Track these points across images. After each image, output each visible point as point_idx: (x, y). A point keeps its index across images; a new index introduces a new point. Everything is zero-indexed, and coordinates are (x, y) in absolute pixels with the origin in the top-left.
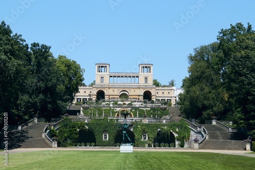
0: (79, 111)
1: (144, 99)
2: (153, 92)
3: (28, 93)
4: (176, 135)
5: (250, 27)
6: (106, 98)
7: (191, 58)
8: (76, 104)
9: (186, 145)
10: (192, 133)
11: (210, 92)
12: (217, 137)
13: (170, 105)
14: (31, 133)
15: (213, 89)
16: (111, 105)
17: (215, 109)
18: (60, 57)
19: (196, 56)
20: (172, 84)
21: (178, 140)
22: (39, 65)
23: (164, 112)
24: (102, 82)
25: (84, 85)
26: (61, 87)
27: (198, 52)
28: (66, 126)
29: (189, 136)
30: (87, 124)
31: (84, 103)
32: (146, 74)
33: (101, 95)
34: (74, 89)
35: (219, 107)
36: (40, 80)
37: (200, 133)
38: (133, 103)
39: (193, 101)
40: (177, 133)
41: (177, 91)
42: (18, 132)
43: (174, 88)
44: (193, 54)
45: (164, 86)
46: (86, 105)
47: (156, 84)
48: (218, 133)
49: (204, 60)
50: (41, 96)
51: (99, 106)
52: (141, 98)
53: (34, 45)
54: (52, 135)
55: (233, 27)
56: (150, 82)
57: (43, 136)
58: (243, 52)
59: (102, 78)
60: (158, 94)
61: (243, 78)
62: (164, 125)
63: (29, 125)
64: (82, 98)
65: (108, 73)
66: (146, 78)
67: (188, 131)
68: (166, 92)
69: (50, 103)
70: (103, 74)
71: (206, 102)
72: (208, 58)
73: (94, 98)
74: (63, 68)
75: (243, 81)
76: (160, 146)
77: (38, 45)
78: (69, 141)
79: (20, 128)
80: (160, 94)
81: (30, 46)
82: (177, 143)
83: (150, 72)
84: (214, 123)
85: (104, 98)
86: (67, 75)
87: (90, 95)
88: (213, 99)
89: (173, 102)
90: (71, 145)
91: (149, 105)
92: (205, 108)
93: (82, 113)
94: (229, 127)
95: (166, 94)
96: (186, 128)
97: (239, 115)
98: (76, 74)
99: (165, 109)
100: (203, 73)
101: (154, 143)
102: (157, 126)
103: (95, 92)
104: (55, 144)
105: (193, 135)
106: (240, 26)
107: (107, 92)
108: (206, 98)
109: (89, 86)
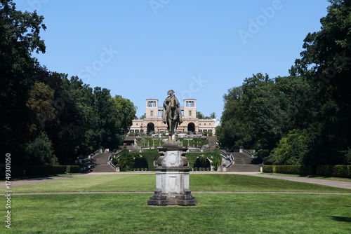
0: (133, 142)
1: (189, 130)
2: (196, 124)
3: (92, 128)
4: (211, 161)
5: (267, 76)
6: (156, 130)
7: (226, 97)
8: (130, 135)
9: (219, 169)
10: (223, 159)
11: (241, 126)
12: (241, 163)
13: (211, 135)
14: (98, 161)
15: (243, 123)
16: (160, 137)
17: (244, 139)
18: (117, 97)
19: (229, 96)
20: (213, 117)
21: (213, 165)
22: (101, 105)
23: (204, 141)
24: (152, 115)
25: (136, 118)
26: (118, 123)
27: (231, 92)
28: (124, 155)
29: (221, 162)
30: (141, 154)
31: (137, 135)
32: (190, 108)
33: (151, 127)
34: (128, 123)
35: (248, 138)
36: (102, 117)
37: (229, 159)
38: (179, 135)
39: (227, 133)
40: (212, 159)
41: (217, 123)
42: (89, 160)
43: (214, 120)
44: (227, 94)
45: (206, 118)
46: (138, 137)
47: (200, 116)
48: (243, 159)
49: (236, 99)
50: (103, 130)
51: (149, 137)
52: (186, 130)
53: (97, 88)
54: (115, 163)
55: (255, 77)
56: (194, 115)
57: (109, 163)
58: (258, 99)
59: (152, 111)
60: (200, 125)
61: (258, 118)
62: (202, 154)
63: (96, 154)
64: (134, 129)
65: (157, 107)
66: (190, 111)
67: (220, 158)
68: (207, 124)
69: (110, 136)
70: (152, 108)
71: (237, 134)
72: (239, 98)
73: (145, 130)
74: (119, 106)
75: (258, 121)
76: (198, 170)
77: (100, 89)
78: (127, 167)
79: (89, 157)
80: (202, 125)
81: (93, 90)
82: (212, 167)
83: (193, 106)
84: (241, 151)
85: (153, 130)
86: (123, 112)
87: (141, 127)
88: (243, 131)
89: (214, 132)
90: (129, 170)
91: (192, 135)
92: (237, 138)
93: (135, 143)
94: (252, 154)
95: (208, 125)
96: (218, 155)
97: (259, 145)
98: (130, 111)
99: (205, 139)
100: (235, 109)
101: (194, 167)
102: (196, 155)
103: (146, 124)
104: (118, 169)
105: (224, 161)
106: (260, 76)
107: (156, 124)
108: (238, 131)
109: (141, 119)
